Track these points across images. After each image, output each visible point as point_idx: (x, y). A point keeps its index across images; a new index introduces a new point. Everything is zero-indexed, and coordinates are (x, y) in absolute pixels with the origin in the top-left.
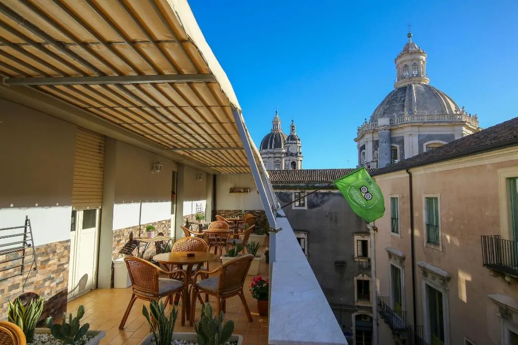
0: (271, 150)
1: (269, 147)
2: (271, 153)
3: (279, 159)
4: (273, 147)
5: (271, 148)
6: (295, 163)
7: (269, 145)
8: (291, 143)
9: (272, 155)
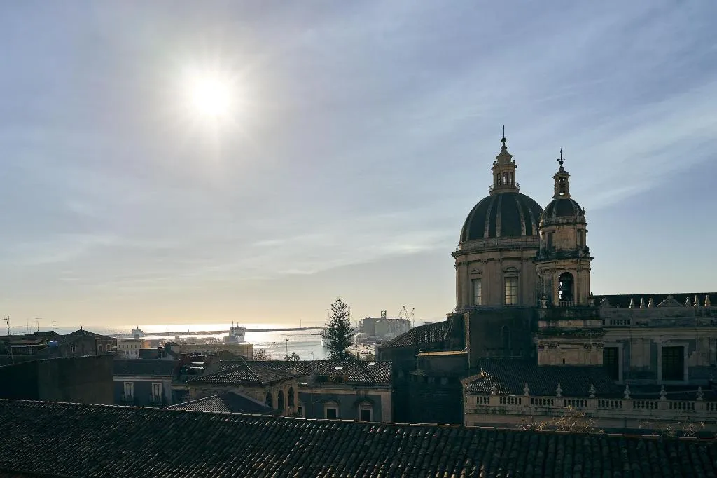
0: (492, 242)
1: (486, 234)
2: (494, 250)
3: (515, 263)
4: (498, 234)
5: (492, 235)
6: (571, 276)
7: (487, 228)
8: (558, 224)
9: (496, 255)
